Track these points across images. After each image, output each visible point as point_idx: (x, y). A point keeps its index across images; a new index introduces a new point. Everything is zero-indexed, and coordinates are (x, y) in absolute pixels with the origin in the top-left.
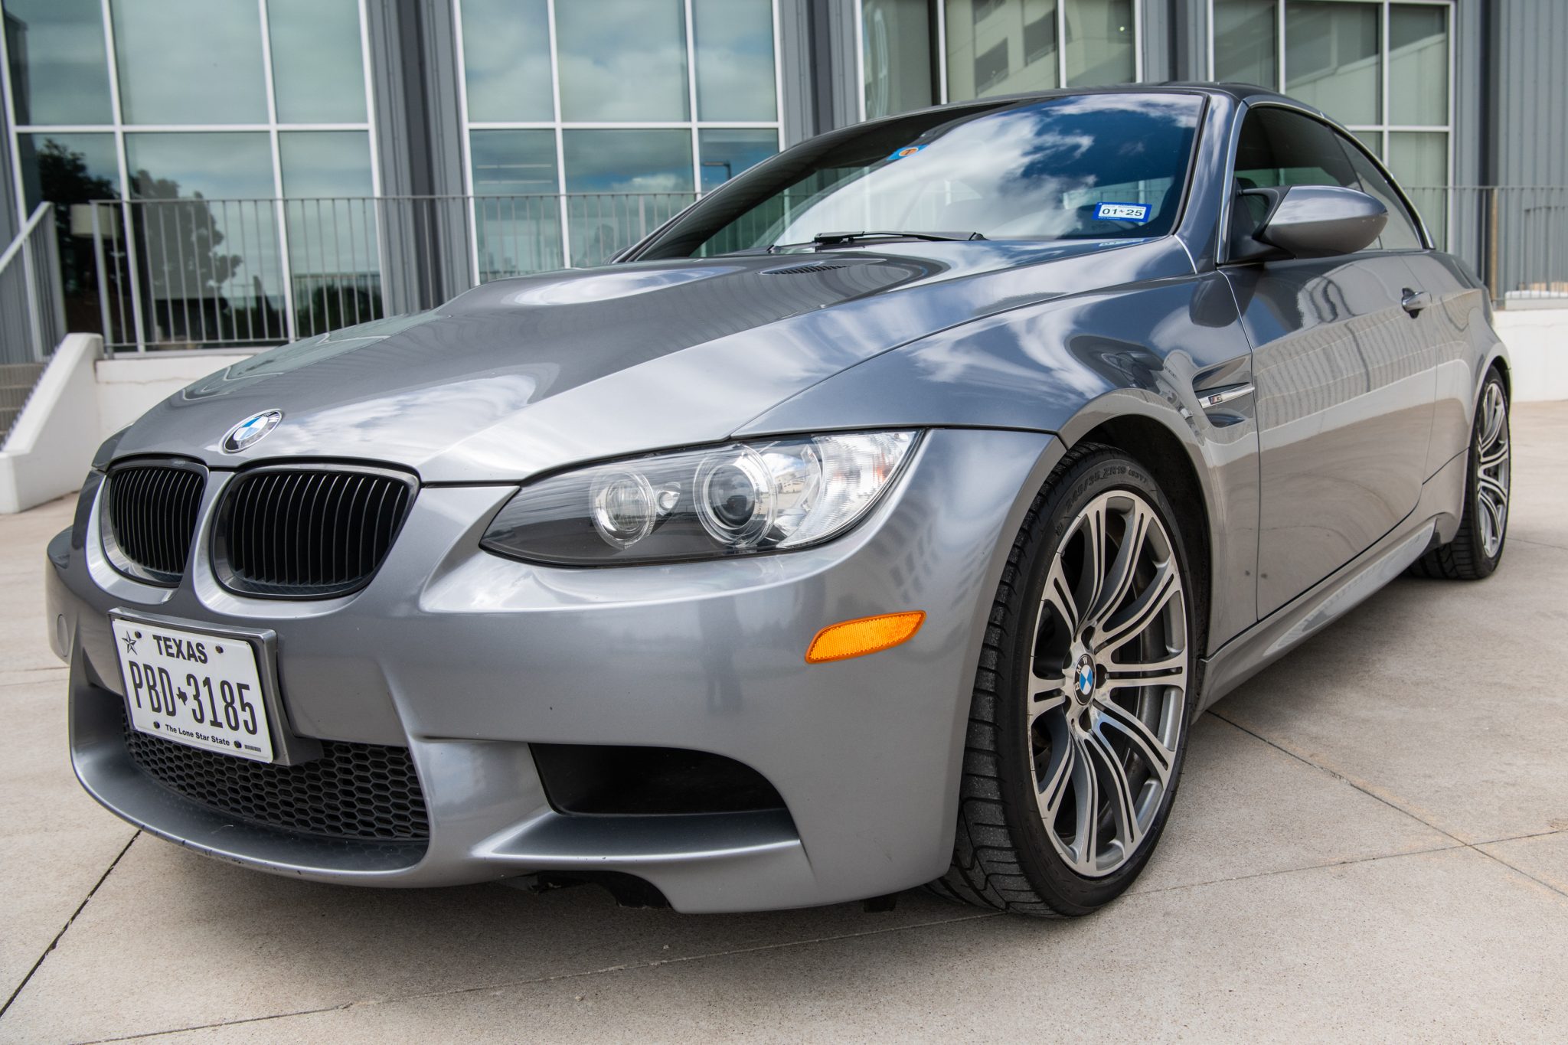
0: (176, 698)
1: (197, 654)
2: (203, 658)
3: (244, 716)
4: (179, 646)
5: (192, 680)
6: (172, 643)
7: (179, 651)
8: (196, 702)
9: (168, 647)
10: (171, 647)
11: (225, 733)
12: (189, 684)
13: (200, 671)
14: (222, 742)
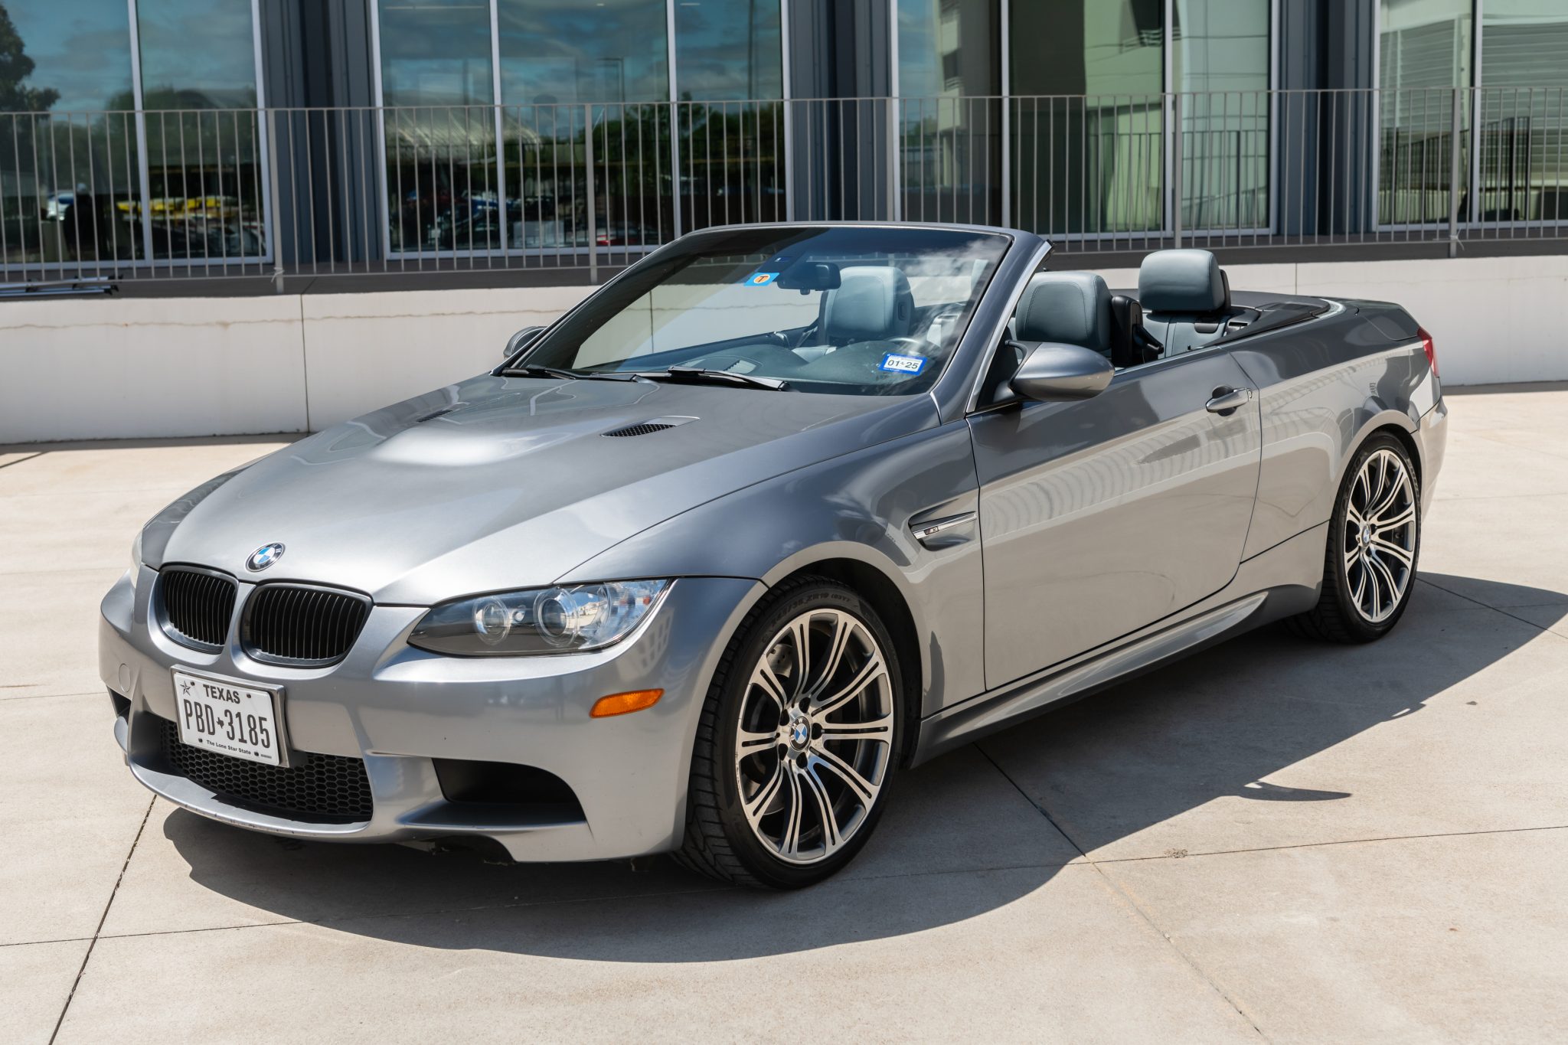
0: (216, 724)
1: (233, 698)
2: (237, 700)
3: (262, 737)
4: (221, 692)
5: (228, 714)
6: (216, 690)
7: (221, 695)
8: (230, 727)
9: (213, 692)
10: (215, 692)
11: (248, 746)
12: (226, 716)
13: (234, 708)
14: (246, 752)
